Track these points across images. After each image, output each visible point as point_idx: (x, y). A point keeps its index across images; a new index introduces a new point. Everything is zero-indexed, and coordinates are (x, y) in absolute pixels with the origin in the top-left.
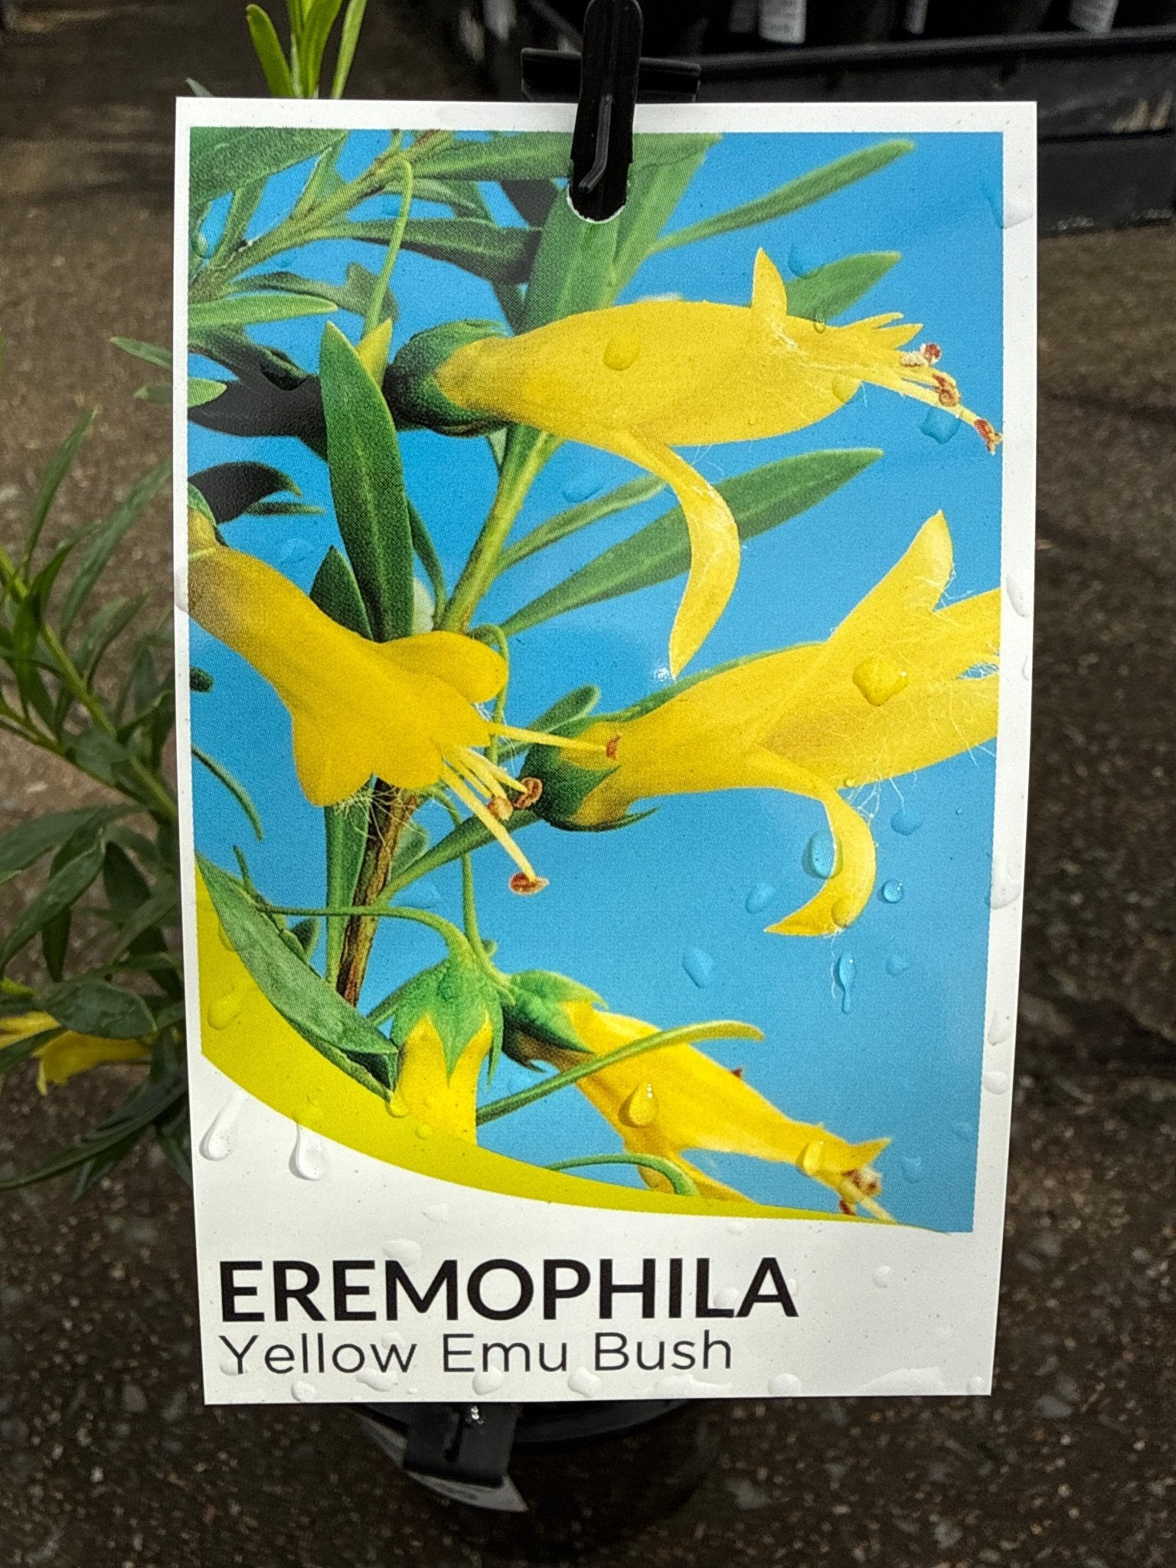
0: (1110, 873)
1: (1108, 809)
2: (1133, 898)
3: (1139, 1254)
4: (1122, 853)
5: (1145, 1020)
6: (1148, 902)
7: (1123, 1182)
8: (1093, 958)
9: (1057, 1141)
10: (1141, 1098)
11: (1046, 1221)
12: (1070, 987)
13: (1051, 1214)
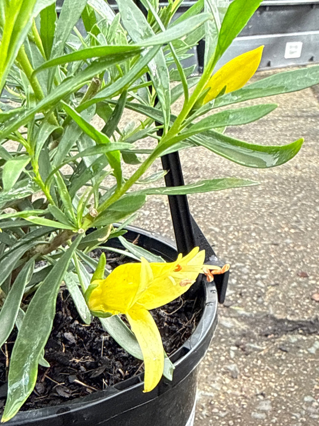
0: (245, 270)
1: (237, 250)
2: (258, 276)
3: (308, 399)
4: (248, 262)
5: (278, 316)
6: (264, 277)
7: (291, 374)
8: (248, 299)
9: (255, 366)
10: (288, 342)
11: (261, 397)
12: (242, 311)
13: (262, 394)
